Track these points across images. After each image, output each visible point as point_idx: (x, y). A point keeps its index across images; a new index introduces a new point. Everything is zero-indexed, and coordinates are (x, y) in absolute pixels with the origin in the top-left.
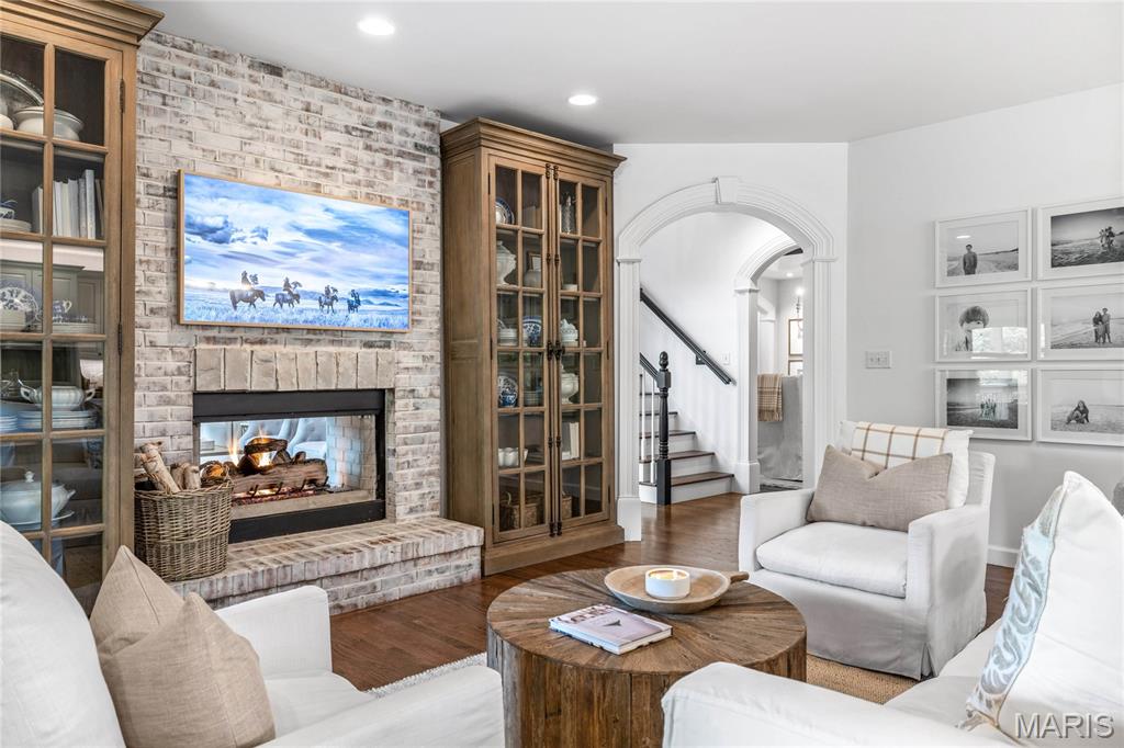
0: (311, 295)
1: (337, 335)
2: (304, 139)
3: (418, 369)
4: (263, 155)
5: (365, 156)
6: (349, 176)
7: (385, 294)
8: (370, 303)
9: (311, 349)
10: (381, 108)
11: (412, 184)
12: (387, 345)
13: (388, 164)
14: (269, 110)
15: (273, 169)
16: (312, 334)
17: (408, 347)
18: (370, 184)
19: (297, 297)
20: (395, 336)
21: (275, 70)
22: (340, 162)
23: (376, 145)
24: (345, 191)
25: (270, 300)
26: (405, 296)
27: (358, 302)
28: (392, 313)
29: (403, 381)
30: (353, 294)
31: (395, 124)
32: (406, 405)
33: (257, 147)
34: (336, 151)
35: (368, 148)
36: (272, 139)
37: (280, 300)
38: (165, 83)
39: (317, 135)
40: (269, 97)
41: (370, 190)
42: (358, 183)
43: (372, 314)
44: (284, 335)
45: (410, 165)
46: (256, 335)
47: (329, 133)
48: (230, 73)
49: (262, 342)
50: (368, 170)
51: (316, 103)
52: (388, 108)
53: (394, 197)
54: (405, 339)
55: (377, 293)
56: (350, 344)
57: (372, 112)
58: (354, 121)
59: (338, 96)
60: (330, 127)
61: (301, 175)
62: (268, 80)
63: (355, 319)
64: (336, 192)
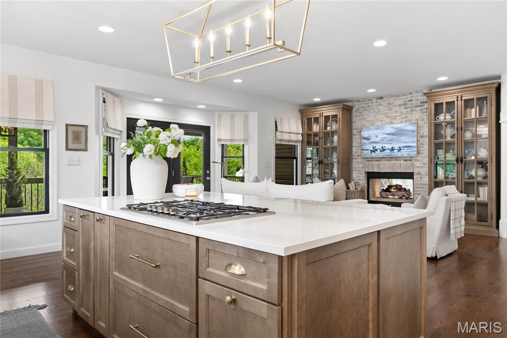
0: (388, 149)
1: (397, 158)
2: (388, 112)
3: (421, 167)
4: (379, 118)
5: (404, 111)
6: (400, 117)
7: (408, 147)
8: (404, 149)
9: (389, 162)
10: (410, 96)
11: (420, 114)
12: (411, 160)
13: (412, 110)
14: (380, 107)
15: (381, 121)
16: (390, 158)
17: (418, 160)
18: (406, 118)
19: (385, 150)
20: (414, 158)
21: (381, 98)
22: (397, 114)
23: (408, 107)
24: (399, 121)
25: (379, 151)
26: (415, 147)
27: (401, 150)
28: (411, 151)
29: (416, 171)
30: (399, 147)
31: (414, 99)
32: (418, 177)
33: (377, 117)
34: (396, 112)
35: (406, 108)
36: (381, 114)
37: (381, 151)
38: (361, 109)
39: (391, 109)
40: (380, 105)
41: (406, 119)
42: (403, 118)
43: (405, 153)
44: (383, 159)
45: (418, 109)
46: (377, 159)
47: (395, 108)
48: (372, 103)
49: (379, 161)
50: (405, 114)
51: (391, 102)
52: (412, 95)
53: (414, 119)
54: (417, 158)
55: (406, 147)
56: (400, 160)
57: (407, 98)
58: (402, 102)
59: (397, 98)
60: (395, 106)
61: (388, 120)
62: (379, 101)
63: (399, 154)
64: (396, 122)
